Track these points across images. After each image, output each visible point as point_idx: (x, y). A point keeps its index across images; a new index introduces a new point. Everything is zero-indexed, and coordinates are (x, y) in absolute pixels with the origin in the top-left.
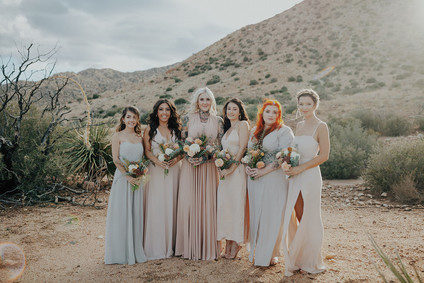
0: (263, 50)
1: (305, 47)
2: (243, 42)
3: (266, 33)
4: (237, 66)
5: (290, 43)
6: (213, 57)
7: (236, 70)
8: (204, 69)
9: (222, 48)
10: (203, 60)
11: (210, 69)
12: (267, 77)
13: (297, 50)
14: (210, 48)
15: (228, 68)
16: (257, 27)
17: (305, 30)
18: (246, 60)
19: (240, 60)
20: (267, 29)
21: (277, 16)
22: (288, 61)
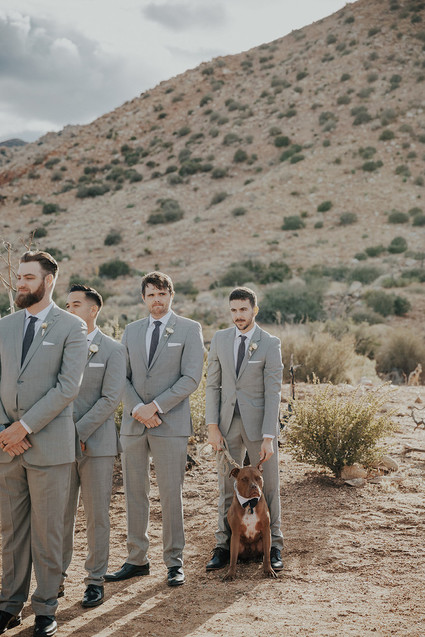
0: (286, 132)
1: (406, 129)
2: (212, 106)
3: (279, 85)
4: (219, 175)
5: (361, 118)
6: (135, 144)
7: (219, 186)
8: (118, 179)
9: (153, 118)
10: (104, 152)
11: (137, 179)
12: (324, 208)
13: (387, 137)
14: (113, 116)
15: (196, 180)
16: (246, 62)
17: (396, 81)
18: (240, 158)
19: (224, 159)
20: (279, 71)
21: (297, 35)
22: (370, 168)
